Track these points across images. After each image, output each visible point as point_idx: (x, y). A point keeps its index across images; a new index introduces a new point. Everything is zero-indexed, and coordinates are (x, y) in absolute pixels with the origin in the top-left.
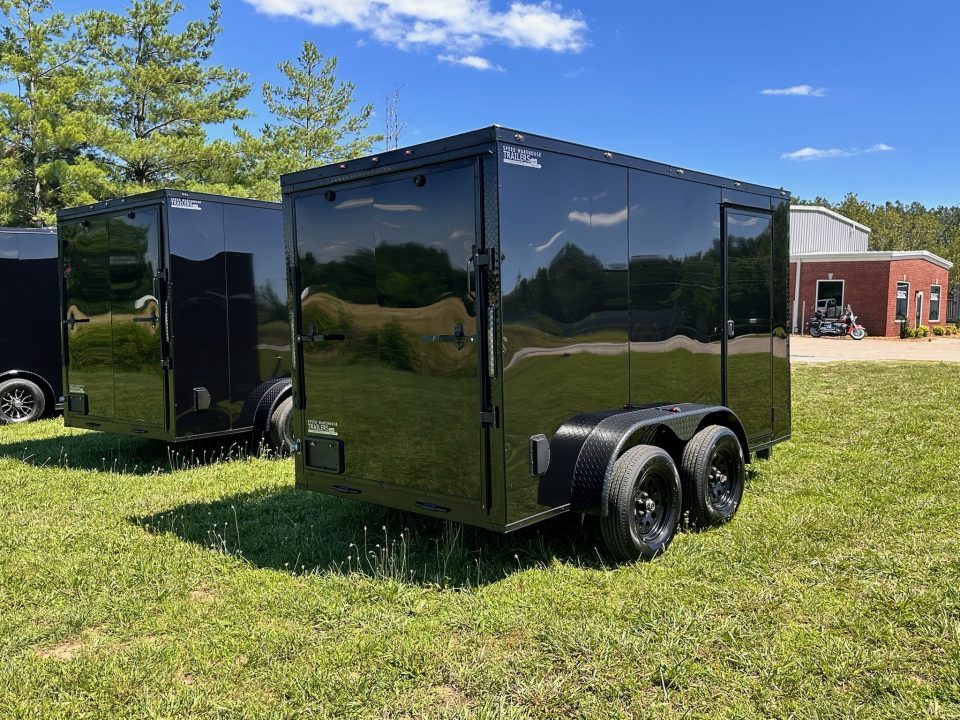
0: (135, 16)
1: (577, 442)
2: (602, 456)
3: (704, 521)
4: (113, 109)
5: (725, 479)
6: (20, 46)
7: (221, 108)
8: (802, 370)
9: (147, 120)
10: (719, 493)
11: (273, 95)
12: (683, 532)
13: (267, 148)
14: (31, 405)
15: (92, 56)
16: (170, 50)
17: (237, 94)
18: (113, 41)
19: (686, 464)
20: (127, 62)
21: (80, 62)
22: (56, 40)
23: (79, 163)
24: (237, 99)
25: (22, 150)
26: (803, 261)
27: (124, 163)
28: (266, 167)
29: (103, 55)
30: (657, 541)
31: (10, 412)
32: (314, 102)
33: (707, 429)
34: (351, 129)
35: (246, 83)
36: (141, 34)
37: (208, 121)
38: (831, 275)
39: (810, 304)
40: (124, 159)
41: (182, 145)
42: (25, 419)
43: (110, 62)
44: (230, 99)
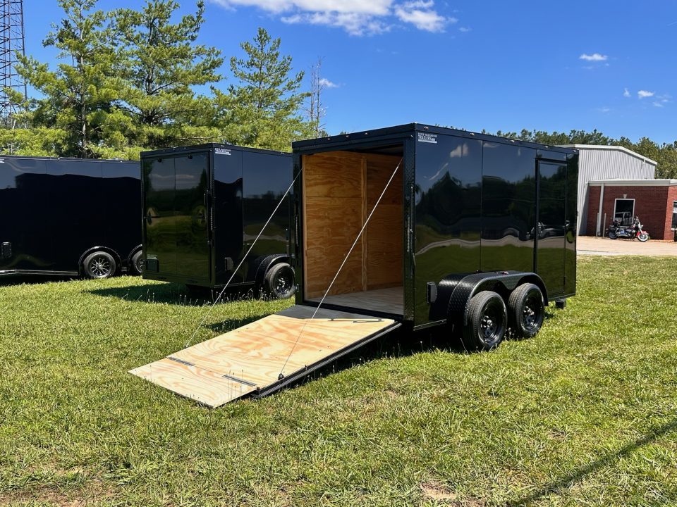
0: (148, 12)
1: (451, 288)
2: (464, 295)
3: (520, 335)
4: (133, 74)
5: (533, 313)
6: (74, 33)
7: (203, 74)
8: (597, 260)
9: (154, 82)
10: (530, 321)
11: (237, 65)
12: (508, 340)
13: (234, 102)
14: (108, 268)
15: (121, 40)
16: (171, 35)
17: (215, 65)
18: (134, 29)
19: (511, 303)
20: (143, 43)
21: (113, 44)
22: (97, 28)
23: (112, 112)
24: (214, 68)
25: (74, 102)
26: (606, 185)
27: (139, 111)
28: (233, 115)
29: (127, 39)
30: (493, 342)
31: (95, 272)
32: (264, 70)
33: (523, 285)
34: (289, 89)
35: (220, 57)
36: (151, 24)
37: (194, 83)
38: (625, 196)
39: (610, 216)
40: (139, 109)
41: (179, 100)
42: (104, 276)
43: (131, 43)
44: (209, 69)
